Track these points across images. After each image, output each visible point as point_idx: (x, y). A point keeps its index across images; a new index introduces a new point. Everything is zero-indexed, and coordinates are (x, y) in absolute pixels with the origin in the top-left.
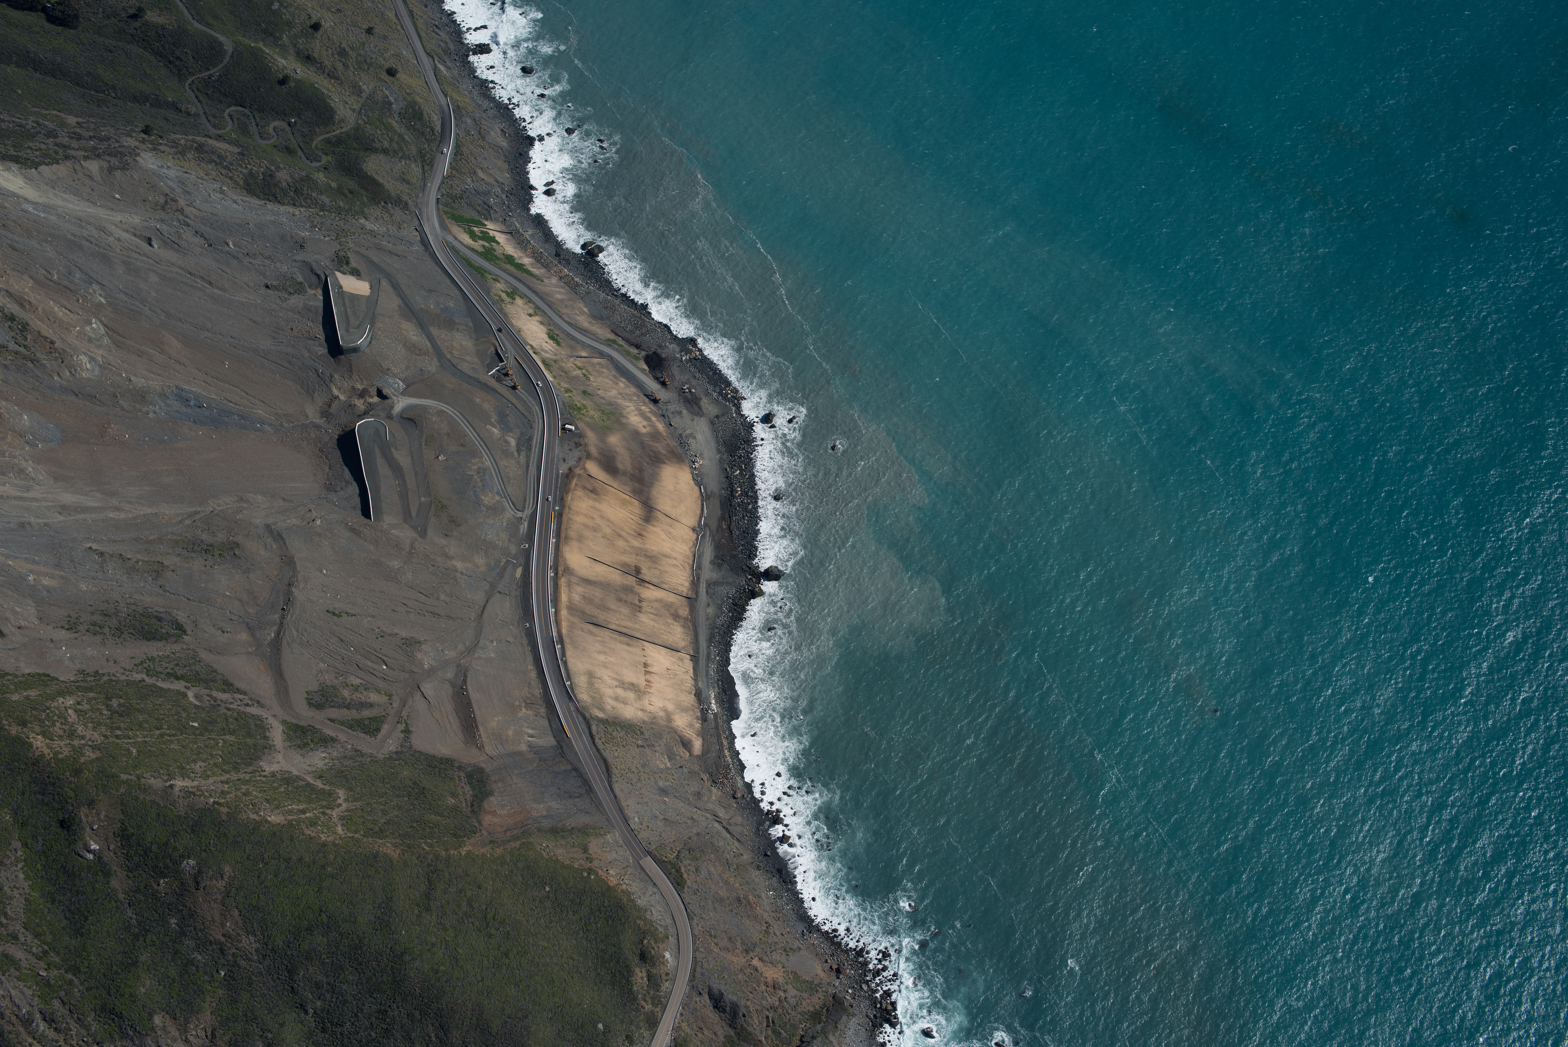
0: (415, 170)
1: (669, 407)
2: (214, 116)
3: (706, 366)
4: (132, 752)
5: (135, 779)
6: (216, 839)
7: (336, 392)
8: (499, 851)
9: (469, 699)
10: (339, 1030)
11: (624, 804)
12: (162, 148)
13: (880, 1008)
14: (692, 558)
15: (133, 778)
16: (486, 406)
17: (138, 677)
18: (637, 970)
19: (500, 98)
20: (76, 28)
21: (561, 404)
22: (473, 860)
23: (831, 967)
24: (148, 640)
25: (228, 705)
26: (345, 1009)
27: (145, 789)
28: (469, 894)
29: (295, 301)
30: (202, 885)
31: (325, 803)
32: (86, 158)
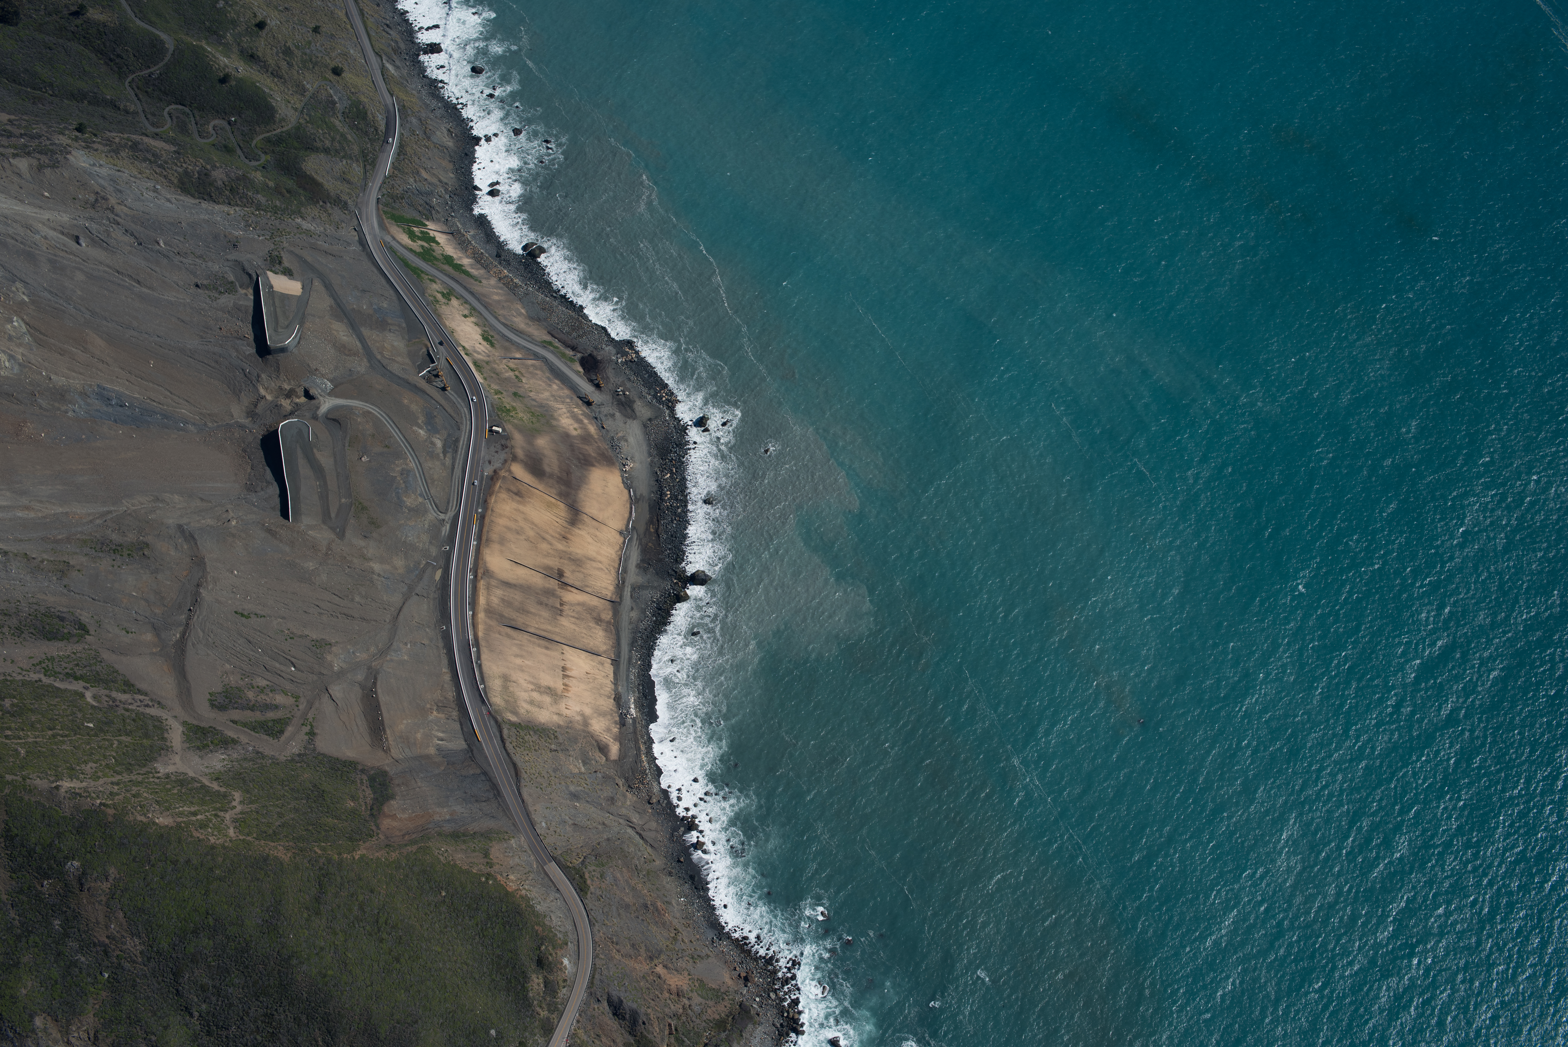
0: (357, 169)
1: (602, 409)
2: (154, 115)
3: (642, 368)
4: (20, 753)
5: (21, 780)
6: (101, 841)
7: (262, 392)
8: (394, 855)
9: (378, 701)
10: (224, 1033)
11: (531, 809)
12: (95, 146)
13: (787, 1017)
14: (618, 562)
15: (19, 778)
16: (414, 407)
17: (34, 677)
18: (534, 976)
19: (449, 97)
20: (17, 25)
21: (490, 406)
22: (367, 864)
23: (739, 975)
24: (49, 640)
25: (126, 706)
26: (231, 1012)
27: (30, 790)
28: (361, 898)
29: (226, 300)
30: (86, 887)
31: (218, 805)
32: (15, 156)
